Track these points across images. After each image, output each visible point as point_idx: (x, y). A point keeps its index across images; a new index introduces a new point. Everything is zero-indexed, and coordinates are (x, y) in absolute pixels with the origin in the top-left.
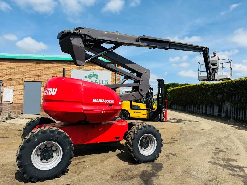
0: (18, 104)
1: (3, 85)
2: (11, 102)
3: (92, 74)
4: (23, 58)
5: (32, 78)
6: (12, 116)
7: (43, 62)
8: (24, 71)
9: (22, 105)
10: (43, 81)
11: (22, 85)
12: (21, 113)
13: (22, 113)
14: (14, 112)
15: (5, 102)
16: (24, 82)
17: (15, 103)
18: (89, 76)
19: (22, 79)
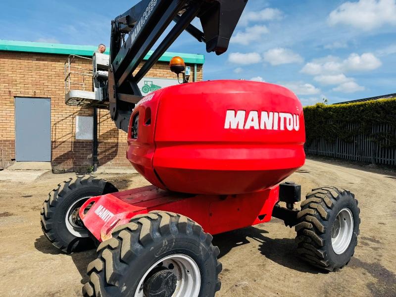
0: (4, 141)
3: (149, 84)
4: (9, 49)
5: (31, 91)
7: (51, 58)
8: (12, 75)
9: (12, 143)
10: (53, 97)
11: (10, 104)
12: (13, 160)
13: (15, 160)
16: (15, 97)
18: (143, 87)
19: (10, 92)
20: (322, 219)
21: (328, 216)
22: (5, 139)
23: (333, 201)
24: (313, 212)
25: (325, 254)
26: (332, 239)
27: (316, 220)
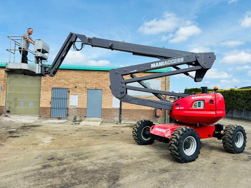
0: (82, 108)
1: (69, 92)
2: (77, 107)
5: (94, 86)
6: (78, 119)
8: (87, 80)
9: (86, 109)
10: (103, 89)
11: (86, 92)
12: (85, 117)
14: (79, 115)
15: (71, 107)
16: (88, 89)
17: (79, 107)
19: (86, 87)
20: (231, 134)
21: (233, 133)
22: (83, 107)
23: (235, 129)
24: (228, 132)
25: (233, 146)
26: (236, 143)
27: (229, 135)
